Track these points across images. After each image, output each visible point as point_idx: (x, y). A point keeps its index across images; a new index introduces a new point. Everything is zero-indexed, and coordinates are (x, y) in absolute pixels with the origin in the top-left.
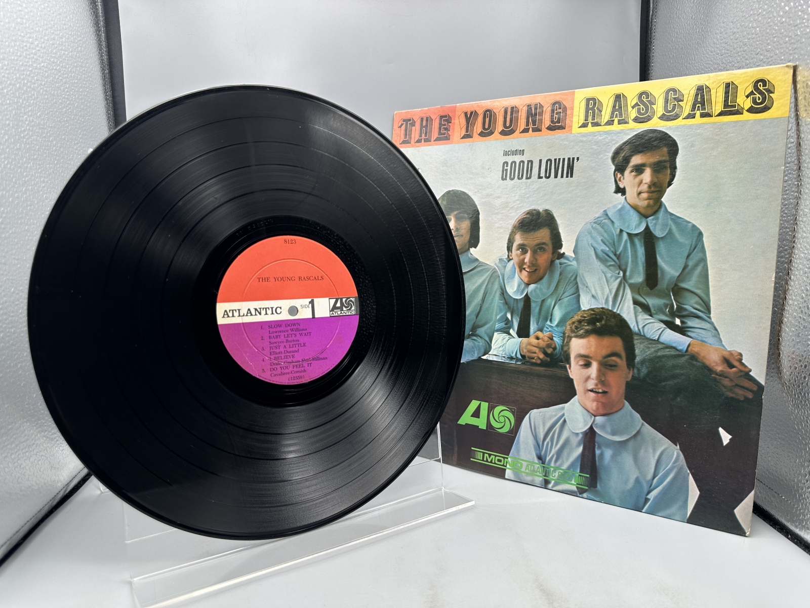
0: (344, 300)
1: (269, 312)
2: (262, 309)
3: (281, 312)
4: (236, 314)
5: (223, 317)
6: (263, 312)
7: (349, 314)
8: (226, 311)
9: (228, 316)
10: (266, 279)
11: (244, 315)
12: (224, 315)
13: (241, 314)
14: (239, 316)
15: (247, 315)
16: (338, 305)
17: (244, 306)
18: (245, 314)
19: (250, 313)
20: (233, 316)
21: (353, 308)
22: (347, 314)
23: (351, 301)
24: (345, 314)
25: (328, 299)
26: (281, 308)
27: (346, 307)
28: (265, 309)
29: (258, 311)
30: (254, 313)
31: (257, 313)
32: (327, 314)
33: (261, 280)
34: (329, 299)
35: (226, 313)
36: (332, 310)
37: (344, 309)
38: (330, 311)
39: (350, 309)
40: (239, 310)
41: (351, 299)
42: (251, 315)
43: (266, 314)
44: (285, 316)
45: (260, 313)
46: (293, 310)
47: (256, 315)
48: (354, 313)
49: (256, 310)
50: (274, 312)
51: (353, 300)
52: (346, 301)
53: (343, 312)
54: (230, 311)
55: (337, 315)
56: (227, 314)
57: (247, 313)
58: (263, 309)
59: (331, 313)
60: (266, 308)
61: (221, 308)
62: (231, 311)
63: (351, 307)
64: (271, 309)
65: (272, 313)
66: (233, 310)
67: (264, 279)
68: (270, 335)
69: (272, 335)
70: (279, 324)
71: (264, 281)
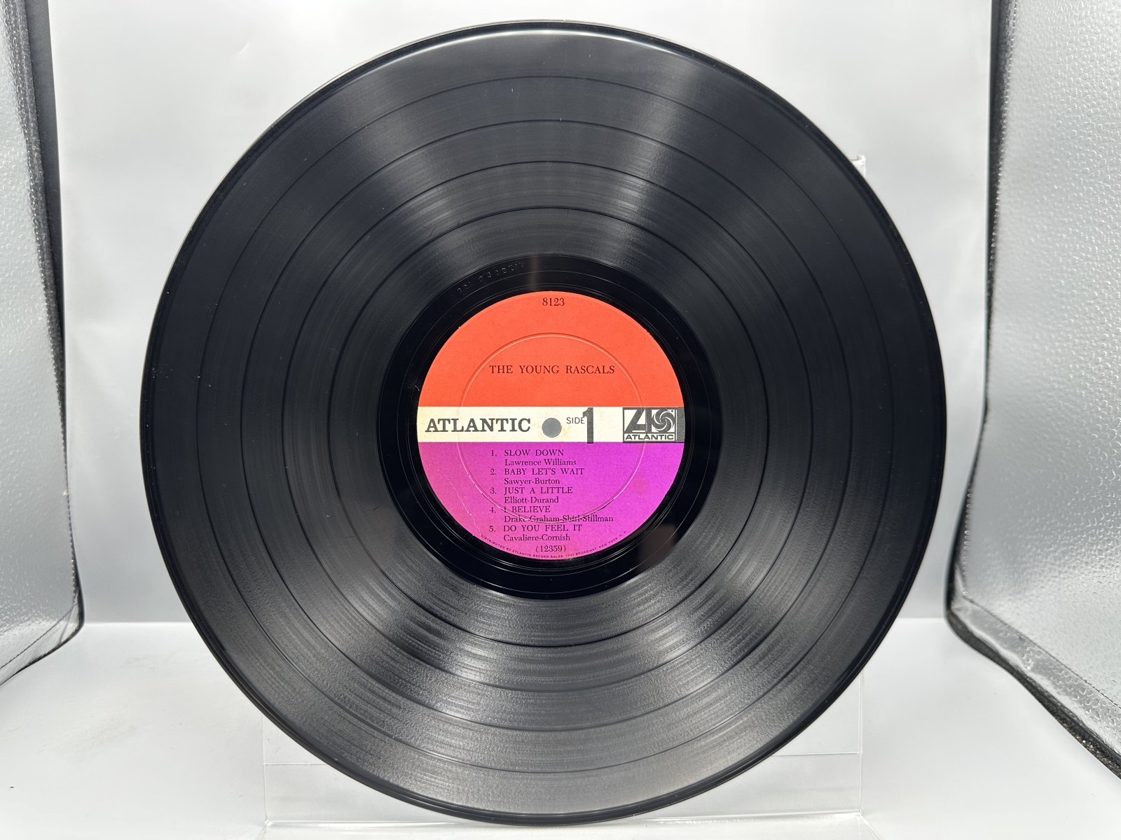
0: (654, 412)
1: (508, 426)
2: (494, 421)
3: (529, 428)
4: (450, 427)
5: (428, 431)
6: (497, 426)
7: (663, 439)
8: (432, 421)
9: (436, 430)
10: (505, 367)
11: (462, 430)
12: (429, 427)
13: (459, 428)
14: (455, 430)
15: (468, 430)
16: (642, 421)
17: (465, 414)
18: (465, 429)
19: (475, 426)
20: (444, 430)
21: (672, 430)
22: (659, 439)
23: (669, 415)
24: (654, 440)
25: (621, 408)
26: (529, 421)
27: (657, 426)
28: (499, 422)
29: (488, 424)
30: (480, 428)
31: (486, 428)
32: (618, 437)
33: (496, 370)
34: (624, 409)
35: (432, 425)
36: (628, 431)
37: (654, 429)
38: (624, 433)
39: (665, 431)
40: (455, 420)
41: (670, 411)
42: (476, 430)
43: (502, 430)
44: (536, 435)
45: (491, 428)
46: (552, 426)
47: (483, 430)
48: (673, 438)
49: (484, 421)
50: (517, 427)
51: (673, 414)
52: (658, 414)
53: (650, 435)
54: (439, 420)
55: (637, 439)
56: (435, 426)
57: (469, 426)
58: (497, 420)
59: (626, 435)
60: (502, 420)
61: (424, 415)
62: (441, 422)
63: (669, 427)
64: (510, 422)
65: (513, 430)
66: (444, 420)
67: (501, 368)
68: (507, 467)
69: (510, 468)
70: (524, 448)
71: (501, 371)
